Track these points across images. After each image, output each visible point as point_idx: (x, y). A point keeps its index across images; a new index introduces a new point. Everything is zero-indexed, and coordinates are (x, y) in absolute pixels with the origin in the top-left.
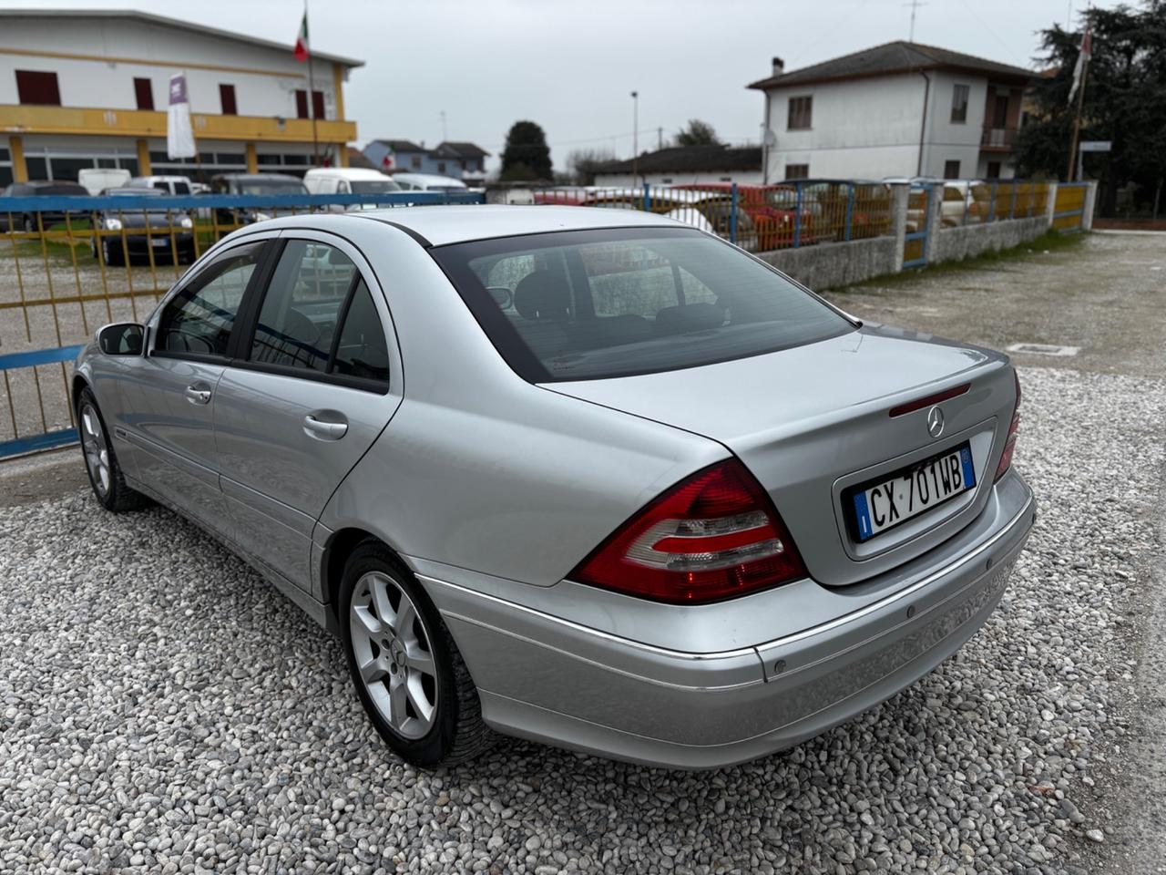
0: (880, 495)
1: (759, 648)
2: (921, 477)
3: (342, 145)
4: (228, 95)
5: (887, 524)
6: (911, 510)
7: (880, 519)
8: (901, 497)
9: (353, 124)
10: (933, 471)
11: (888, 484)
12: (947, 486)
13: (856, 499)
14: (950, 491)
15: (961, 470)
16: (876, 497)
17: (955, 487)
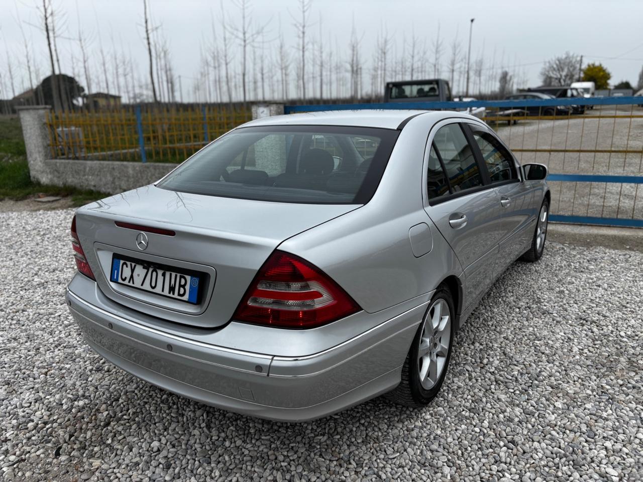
0: (127, 267)
2: (154, 274)
5: (126, 282)
6: (142, 284)
7: (124, 278)
8: (138, 275)
10: (164, 275)
11: (133, 264)
12: (172, 289)
13: (116, 260)
14: (173, 294)
15: (187, 287)
16: (125, 266)
17: (179, 295)
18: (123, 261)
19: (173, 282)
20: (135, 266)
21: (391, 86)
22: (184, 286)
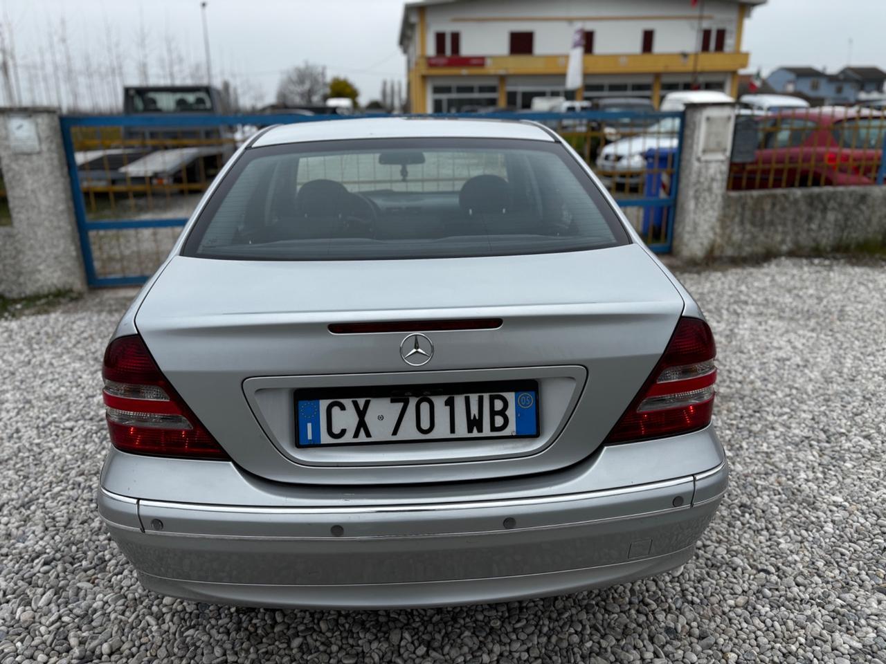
0: (343, 408)
1: (141, 502)
2: (425, 407)
3: (734, 73)
4: (648, 38)
5: (348, 438)
6: (395, 433)
7: (336, 432)
8: (381, 418)
9: (746, 55)
10: (450, 403)
11: (361, 402)
12: (475, 423)
13: (303, 405)
14: (480, 430)
15: (511, 413)
16: (336, 410)
17: (493, 428)
18: (329, 402)
19: (474, 411)
20: (367, 404)
21: (132, 92)
22: (502, 413)
